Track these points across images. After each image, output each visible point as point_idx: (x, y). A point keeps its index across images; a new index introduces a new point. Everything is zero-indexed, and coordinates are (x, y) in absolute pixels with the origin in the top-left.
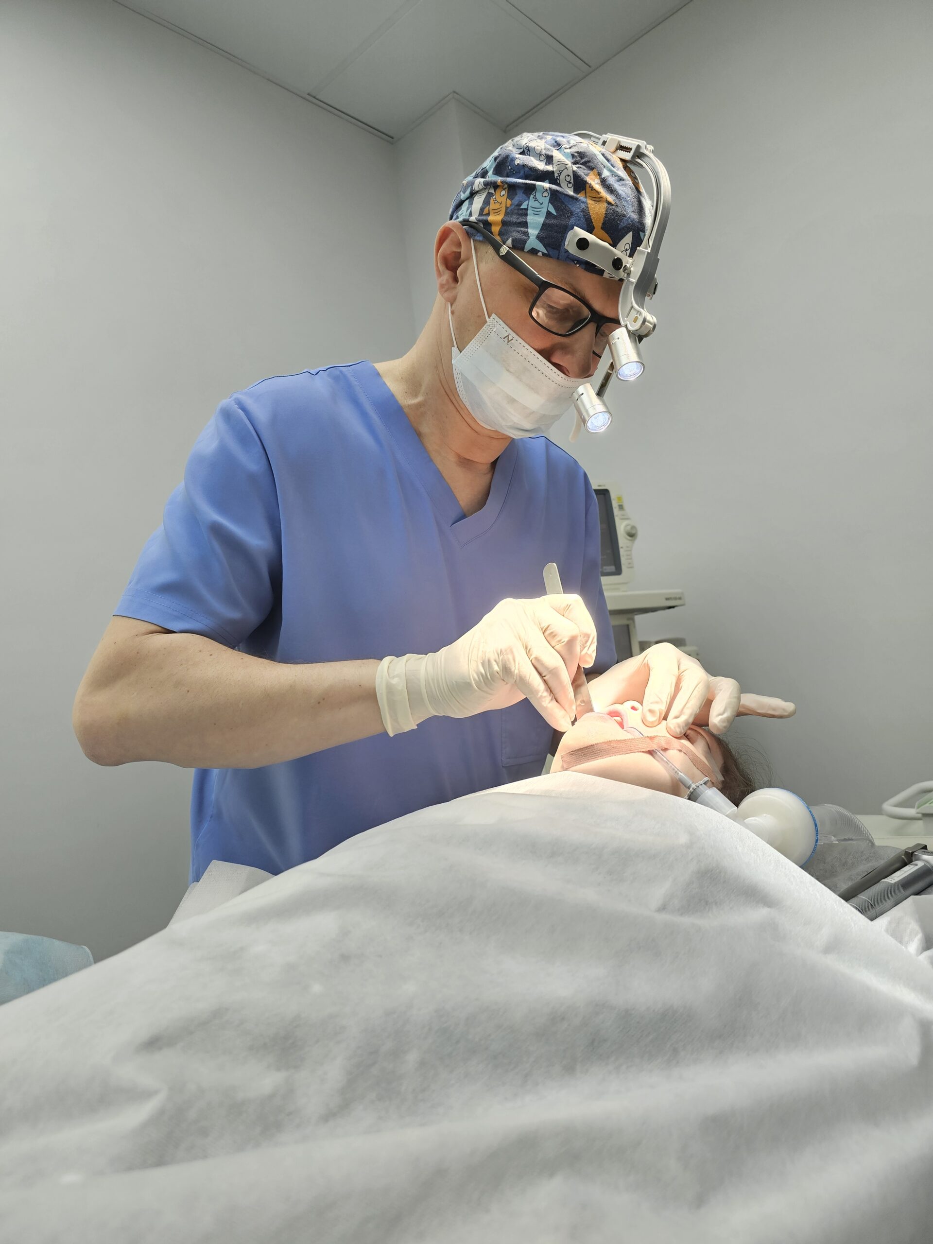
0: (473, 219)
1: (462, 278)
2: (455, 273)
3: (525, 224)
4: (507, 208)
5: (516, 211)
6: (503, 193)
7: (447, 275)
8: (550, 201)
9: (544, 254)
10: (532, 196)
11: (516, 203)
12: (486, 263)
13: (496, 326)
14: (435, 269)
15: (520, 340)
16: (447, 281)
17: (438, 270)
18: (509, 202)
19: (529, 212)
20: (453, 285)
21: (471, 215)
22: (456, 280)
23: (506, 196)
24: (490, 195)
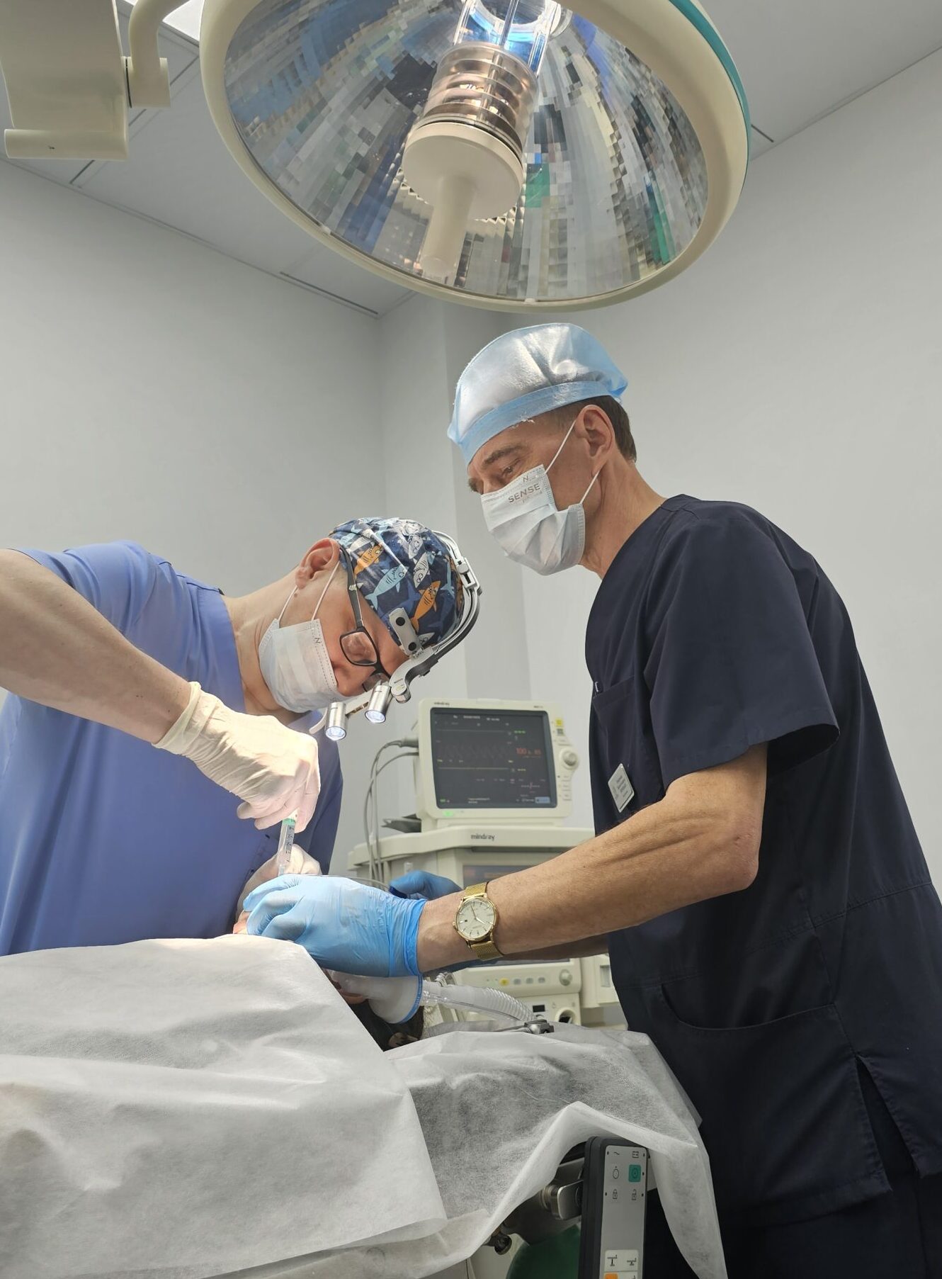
0: (349, 551)
1: (316, 579)
2: (314, 573)
3: (376, 582)
4: (373, 563)
5: (377, 570)
6: (378, 552)
7: (307, 568)
8: (400, 581)
9: (374, 608)
10: (393, 569)
11: (381, 565)
12: (338, 584)
13: (315, 628)
14: (303, 558)
15: (324, 646)
16: (306, 572)
17: (305, 561)
18: (377, 561)
19: (385, 577)
20: (307, 577)
21: (349, 546)
22: (311, 576)
23: (378, 555)
24: (369, 546)
